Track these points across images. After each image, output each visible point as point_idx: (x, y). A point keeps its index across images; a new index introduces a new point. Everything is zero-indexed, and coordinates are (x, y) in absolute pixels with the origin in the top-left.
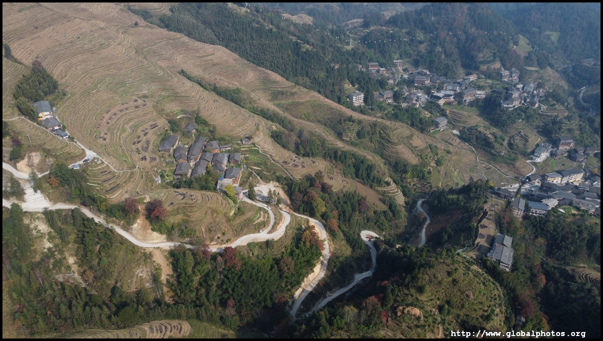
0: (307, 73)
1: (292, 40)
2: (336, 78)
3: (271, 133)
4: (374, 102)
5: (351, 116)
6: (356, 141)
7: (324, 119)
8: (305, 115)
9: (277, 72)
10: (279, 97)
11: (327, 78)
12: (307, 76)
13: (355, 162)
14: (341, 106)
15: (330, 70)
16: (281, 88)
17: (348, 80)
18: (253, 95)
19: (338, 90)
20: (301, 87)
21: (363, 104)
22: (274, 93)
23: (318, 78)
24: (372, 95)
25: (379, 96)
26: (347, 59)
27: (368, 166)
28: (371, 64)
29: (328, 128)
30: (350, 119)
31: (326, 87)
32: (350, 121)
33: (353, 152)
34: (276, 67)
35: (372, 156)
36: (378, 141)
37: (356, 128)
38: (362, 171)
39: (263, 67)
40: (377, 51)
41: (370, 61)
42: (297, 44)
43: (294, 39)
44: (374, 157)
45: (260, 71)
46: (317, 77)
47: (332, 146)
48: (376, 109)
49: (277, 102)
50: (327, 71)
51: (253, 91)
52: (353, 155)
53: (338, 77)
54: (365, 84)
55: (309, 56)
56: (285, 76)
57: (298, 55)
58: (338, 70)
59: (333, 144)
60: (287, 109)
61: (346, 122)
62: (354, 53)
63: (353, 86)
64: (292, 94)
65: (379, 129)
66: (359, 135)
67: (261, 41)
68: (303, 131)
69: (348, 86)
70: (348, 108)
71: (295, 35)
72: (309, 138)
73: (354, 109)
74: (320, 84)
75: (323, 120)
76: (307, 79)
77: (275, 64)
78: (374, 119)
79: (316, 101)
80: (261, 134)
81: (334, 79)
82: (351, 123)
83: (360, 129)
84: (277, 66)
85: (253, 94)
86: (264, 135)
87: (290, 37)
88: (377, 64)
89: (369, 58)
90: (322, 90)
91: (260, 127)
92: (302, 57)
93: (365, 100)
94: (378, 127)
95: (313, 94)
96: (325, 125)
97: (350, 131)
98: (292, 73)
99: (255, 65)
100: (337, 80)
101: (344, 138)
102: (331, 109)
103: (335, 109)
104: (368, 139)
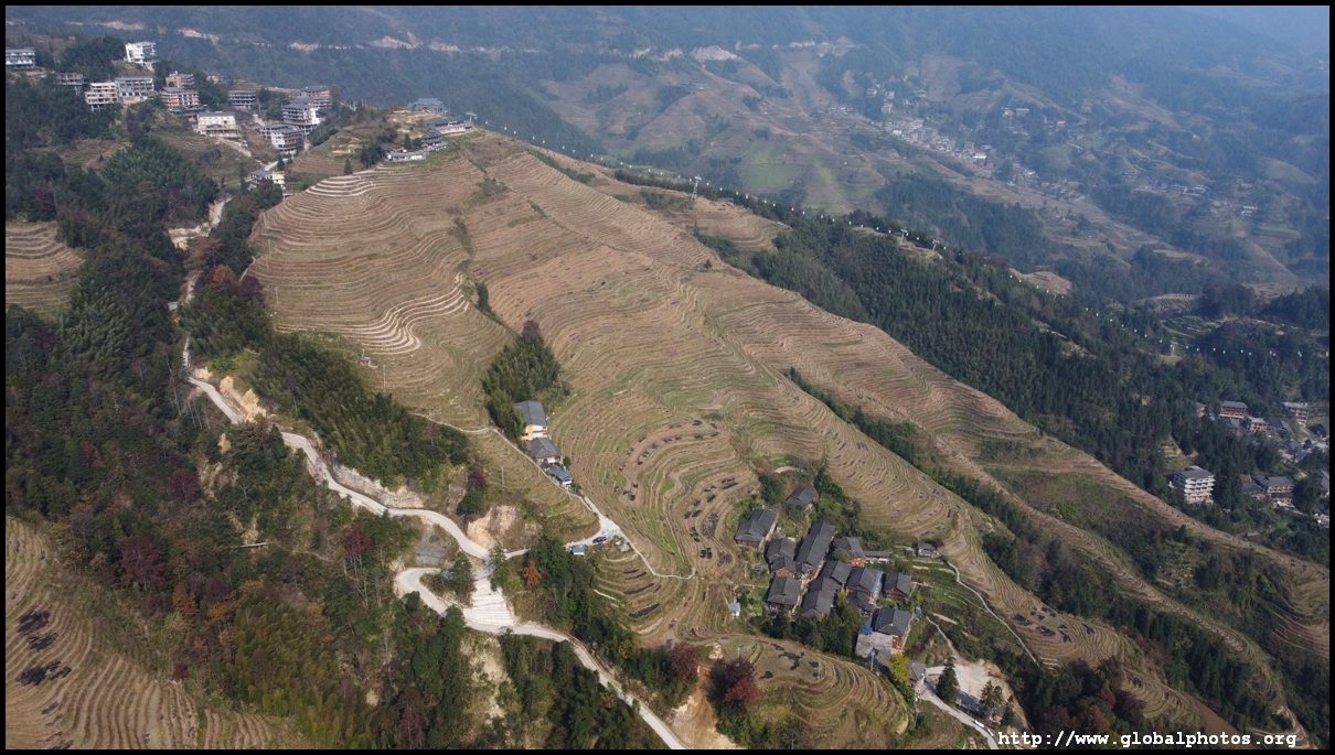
0: (1070, 408)
1: (1038, 329)
2: (1143, 428)
3: (983, 538)
4: (1242, 499)
5: (1183, 527)
6: (1192, 593)
7: (1107, 522)
8: (1058, 507)
9: (997, 397)
10: (1000, 454)
11: (1119, 425)
12: (1068, 415)
13: (1193, 648)
14: (1154, 498)
15: (1126, 410)
16: (1006, 434)
17: (1174, 437)
18: (940, 442)
19: (1146, 457)
20: (1056, 440)
21: (1211, 501)
22: (988, 445)
23: (1098, 422)
24: (1237, 482)
25: (1255, 488)
26: (1170, 387)
27: (1230, 665)
28: (1227, 403)
29: (1117, 546)
30: (1180, 535)
31: (1115, 445)
32: (1178, 540)
33: (1187, 621)
34: (994, 384)
35: (1238, 639)
36: (1252, 604)
37: (1194, 559)
38: (1212, 675)
39: (965, 382)
40: (1242, 374)
41: (1223, 397)
42: (1050, 338)
43: (1043, 328)
44: (1245, 646)
45: (959, 390)
46: (1094, 420)
47: (1131, 595)
48: (1244, 519)
49: (994, 466)
50: (1121, 409)
51: (938, 432)
52: (1187, 628)
53: (1147, 428)
54: (1216, 453)
55: (1079, 369)
56: (1017, 409)
57: (1049, 363)
58: (1150, 411)
59: (1133, 592)
60: (1015, 486)
61: (1167, 541)
62: (1182, 372)
63: (1186, 452)
64: (1032, 452)
65: (1258, 573)
66: (1201, 577)
67: (965, 324)
68: (1059, 546)
69: (1172, 452)
70: (1172, 504)
71: (1044, 320)
72: (1074, 565)
73: (1188, 510)
74: (1101, 436)
75: (1104, 525)
76: (1068, 423)
77: (992, 378)
78: (1246, 544)
79: (1089, 477)
80: (962, 538)
81: (1138, 430)
82: (1181, 545)
83: (1204, 563)
84: (998, 385)
85: (940, 440)
86: (968, 539)
87: (1034, 322)
88: (1243, 405)
89: (1221, 390)
90: (1105, 452)
91: (960, 519)
92: (1060, 370)
93: (1217, 492)
94: (1257, 567)
95: (1083, 460)
96: (1110, 538)
97: (1176, 563)
98: (1031, 402)
99: (946, 376)
100: (1145, 432)
101: (1159, 580)
102: (1128, 501)
103: (1138, 504)
104: (1224, 593)
